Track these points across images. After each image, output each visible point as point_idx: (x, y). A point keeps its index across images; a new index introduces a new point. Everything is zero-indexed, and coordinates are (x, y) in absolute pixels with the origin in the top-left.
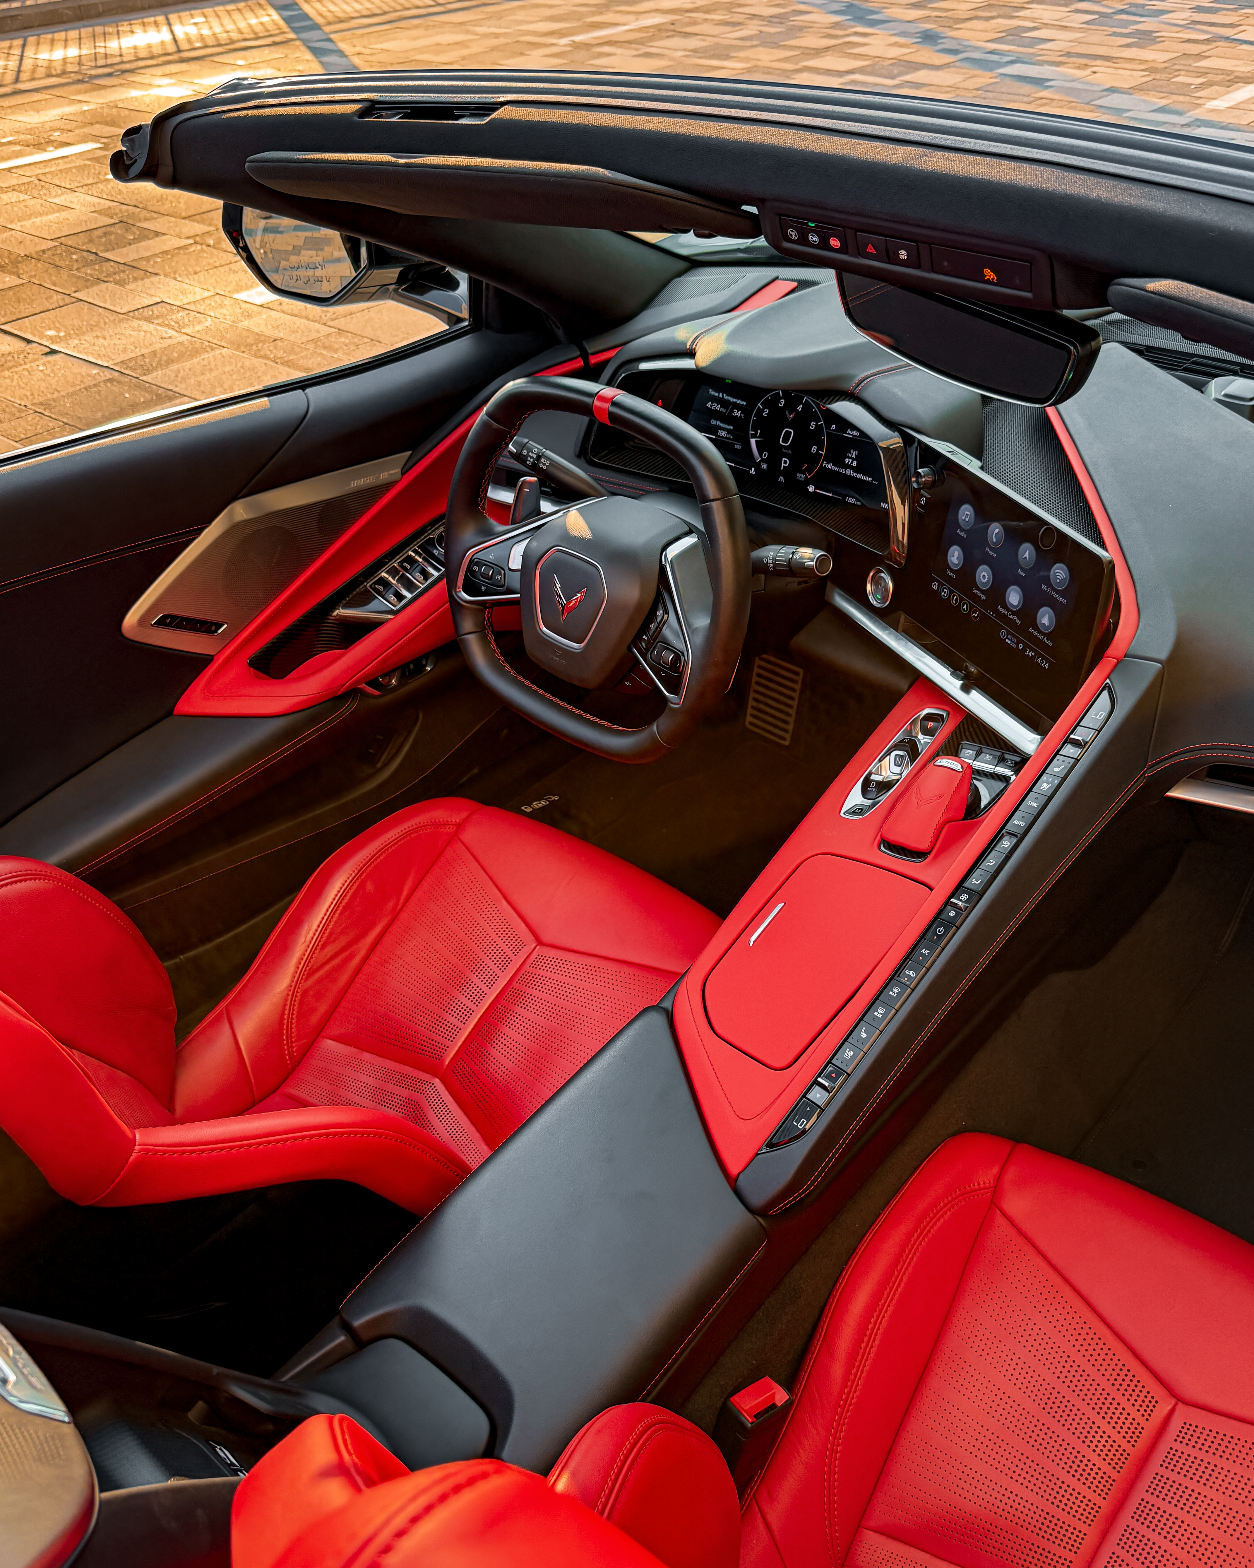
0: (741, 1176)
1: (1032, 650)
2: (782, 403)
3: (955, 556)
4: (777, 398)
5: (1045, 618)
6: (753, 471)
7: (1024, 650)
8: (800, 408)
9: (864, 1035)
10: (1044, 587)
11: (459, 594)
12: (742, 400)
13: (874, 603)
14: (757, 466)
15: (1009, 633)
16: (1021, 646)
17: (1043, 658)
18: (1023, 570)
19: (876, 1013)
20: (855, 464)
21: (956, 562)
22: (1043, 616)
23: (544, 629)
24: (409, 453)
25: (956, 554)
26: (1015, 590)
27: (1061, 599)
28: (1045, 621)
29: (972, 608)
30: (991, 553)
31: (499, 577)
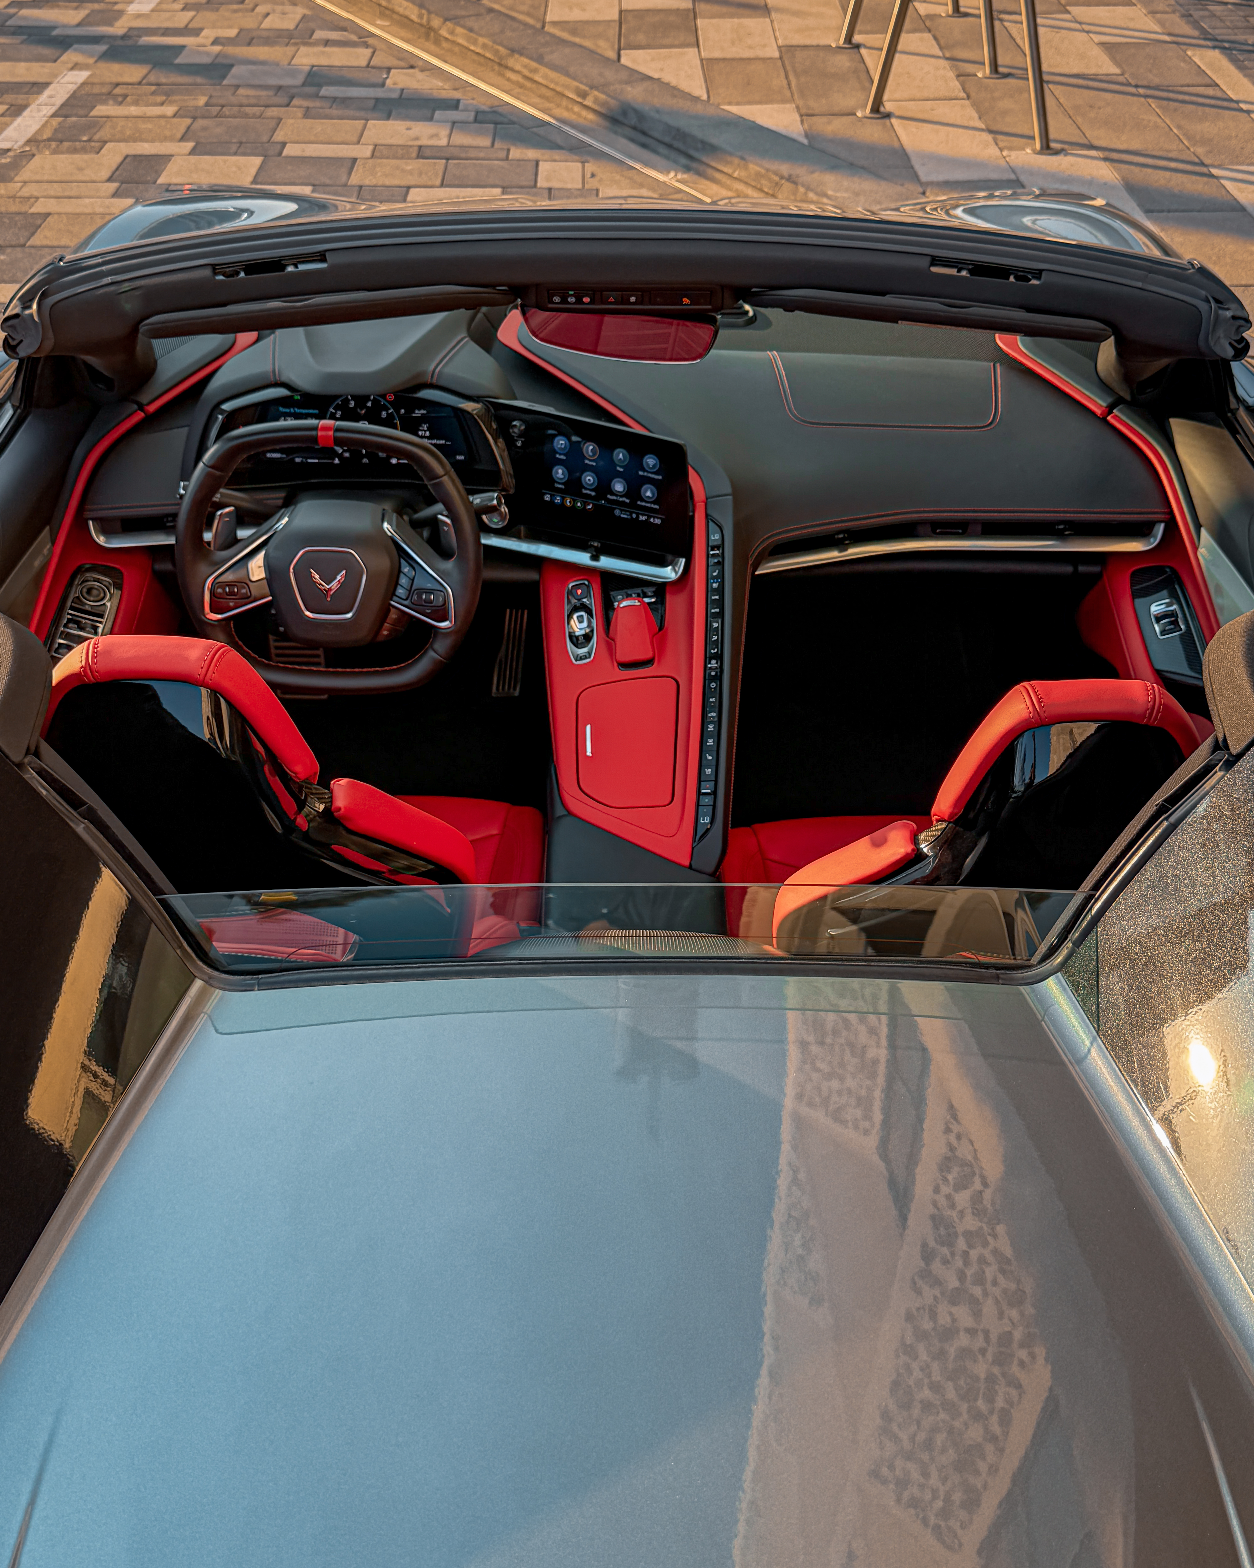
0: (692, 863)
1: (643, 515)
2: (352, 404)
3: (559, 473)
4: (346, 401)
5: (648, 492)
6: (337, 461)
7: (638, 517)
8: (369, 404)
9: (710, 758)
10: (641, 473)
11: (207, 616)
12: (314, 409)
13: (494, 526)
14: (340, 456)
15: (622, 510)
16: (634, 516)
17: (654, 517)
18: (621, 467)
19: (708, 744)
20: (428, 434)
21: (562, 477)
22: (646, 491)
23: (308, 613)
24: (48, 528)
25: (560, 471)
26: (619, 482)
27: (656, 477)
28: (649, 494)
29: (585, 504)
30: (591, 463)
31: (244, 591)
